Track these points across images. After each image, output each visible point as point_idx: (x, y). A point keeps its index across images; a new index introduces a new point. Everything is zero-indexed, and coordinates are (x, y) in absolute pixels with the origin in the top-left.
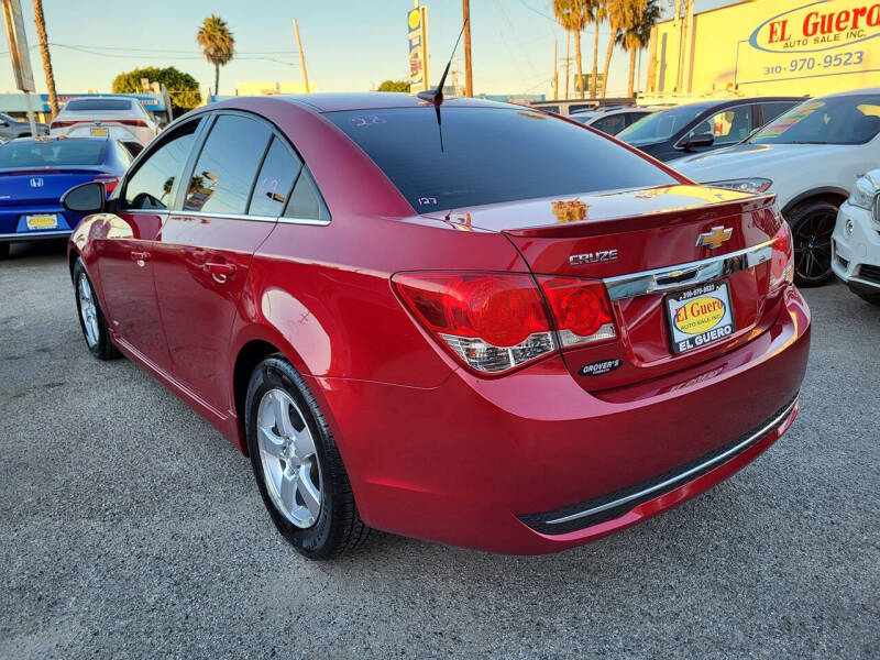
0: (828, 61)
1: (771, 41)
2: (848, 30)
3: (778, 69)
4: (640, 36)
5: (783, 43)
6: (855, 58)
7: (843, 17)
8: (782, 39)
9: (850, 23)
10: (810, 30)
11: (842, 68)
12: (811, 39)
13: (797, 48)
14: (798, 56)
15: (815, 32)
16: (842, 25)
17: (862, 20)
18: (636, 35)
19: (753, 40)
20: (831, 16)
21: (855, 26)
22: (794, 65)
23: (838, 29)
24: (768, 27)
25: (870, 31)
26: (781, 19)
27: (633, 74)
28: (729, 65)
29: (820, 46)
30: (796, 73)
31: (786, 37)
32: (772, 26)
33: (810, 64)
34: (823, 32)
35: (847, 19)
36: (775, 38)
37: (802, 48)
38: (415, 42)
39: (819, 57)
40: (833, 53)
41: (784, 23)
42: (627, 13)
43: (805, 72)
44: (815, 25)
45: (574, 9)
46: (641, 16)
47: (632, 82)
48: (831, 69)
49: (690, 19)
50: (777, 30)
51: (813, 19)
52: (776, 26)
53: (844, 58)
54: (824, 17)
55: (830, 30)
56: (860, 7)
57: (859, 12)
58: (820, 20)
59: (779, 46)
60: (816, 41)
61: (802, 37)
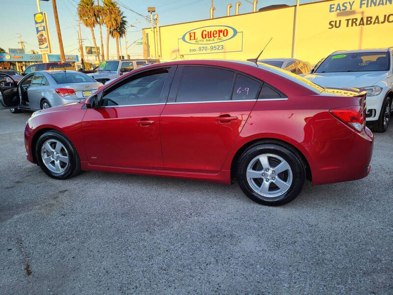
0: (212, 48)
1: (190, 39)
2: (217, 37)
3: (194, 50)
4: (119, 32)
5: (195, 41)
6: (221, 48)
7: (215, 33)
8: (195, 39)
9: (218, 35)
10: (204, 37)
11: (217, 51)
12: (205, 40)
13: (200, 43)
14: (201, 46)
15: (206, 37)
16: (215, 35)
17: (221, 34)
18: (117, 31)
19: (183, 38)
20: (211, 32)
21: (219, 36)
22: (200, 49)
23: (214, 37)
24: (188, 34)
25: (224, 38)
26: (193, 31)
27: (118, 48)
28: (176, 47)
29: (208, 42)
30: (201, 52)
31: (196, 38)
32: (190, 33)
33: (206, 49)
34: (208, 37)
35: (216, 34)
36: (192, 39)
37: (202, 43)
38: (40, 29)
39: (209, 46)
40: (213, 45)
41: (195, 33)
42: (113, 22)
43: (204, 51)
44: (206, 35)
45: (89, 18)
46: (119, 24)
47: (118, 51)
48: (213, 51)
49: (158, 29)
50: (192, 36)
51: (204, 33)
52: (192, 34)
53: (217, 47)
54: (208, 32)
55: (211, 37)
56: (220, 30)
57: (220, 31)
58: (207, 33)
59: (194, 41)
60: (207, 40)
61: (202, 39)
